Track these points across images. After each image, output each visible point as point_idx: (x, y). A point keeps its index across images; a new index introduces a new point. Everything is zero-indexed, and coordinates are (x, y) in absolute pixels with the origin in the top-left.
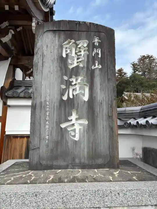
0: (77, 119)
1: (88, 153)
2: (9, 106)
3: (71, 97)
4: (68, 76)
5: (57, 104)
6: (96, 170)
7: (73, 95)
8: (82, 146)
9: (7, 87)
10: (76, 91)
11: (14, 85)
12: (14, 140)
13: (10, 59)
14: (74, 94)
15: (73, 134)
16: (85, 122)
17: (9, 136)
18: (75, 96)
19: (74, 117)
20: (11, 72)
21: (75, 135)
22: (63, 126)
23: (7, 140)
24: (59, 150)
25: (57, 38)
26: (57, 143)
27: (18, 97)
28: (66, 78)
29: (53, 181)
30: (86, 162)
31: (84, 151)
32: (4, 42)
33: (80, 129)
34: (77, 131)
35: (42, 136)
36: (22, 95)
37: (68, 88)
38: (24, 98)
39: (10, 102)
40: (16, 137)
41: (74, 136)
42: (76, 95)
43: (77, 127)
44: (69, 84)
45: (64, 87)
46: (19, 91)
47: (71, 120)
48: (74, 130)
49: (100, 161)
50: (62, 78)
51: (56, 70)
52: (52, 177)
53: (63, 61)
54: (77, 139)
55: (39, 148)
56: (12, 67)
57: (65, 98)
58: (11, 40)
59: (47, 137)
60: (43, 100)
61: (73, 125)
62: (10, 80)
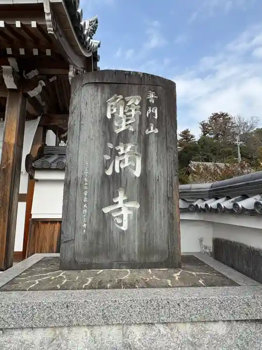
0: (125, 202)
1: (140, 247)
2: (37, 181)
3: (117, 171)
4: (114, 143)
5: (98, 180)
6: (150, 270)
7: (120, 169)
8: (132, 237)
9: (35, 155)
10: (124, 163)
11: (45, 153)
12: (42, 226)
13: (39, 118)
14: (122, 167)
15: (119, 221)
16: (136, 205)
17: (36, 221)
18: (123, 170)
19: (121, 198)
20: (41, 136)
21: (122, 223)
22: (106, 210)
23: (33, 226)
24: (100, 242)
25: (99, 93)
26: (98, 234)
27: (49, 169)
28: (110, 146)
29: (91, 287)
30: (137, 259)
31: (134, 244)
32: (32, 96)
33: (129, 215)
34: (125, 218)
35: (78, 225)
36: (54, 166)
37: (113, 158)
38: (57, 170)
39: (38, 176)
40: (45, 221)
41: (121, 225)
42: (124, 168)
43: (125, 213)
44: (115, 153)
45: (107, 157)
46: (51, 160)
47: (117, 203)
48: (121, 217)
49: (155, 258)
50: (106, 146)
51: (97, 135)
52: (90, 280)
53: (107, 124)
54: (124, 228)
55: (74, 240)
56: (42, 129)
57: (109, 172)
58: (41, 94)
59: (85, 225)
60: (80, 175)
61: (120, 209)
62: (39, 146)
